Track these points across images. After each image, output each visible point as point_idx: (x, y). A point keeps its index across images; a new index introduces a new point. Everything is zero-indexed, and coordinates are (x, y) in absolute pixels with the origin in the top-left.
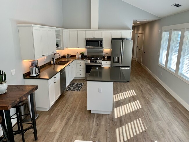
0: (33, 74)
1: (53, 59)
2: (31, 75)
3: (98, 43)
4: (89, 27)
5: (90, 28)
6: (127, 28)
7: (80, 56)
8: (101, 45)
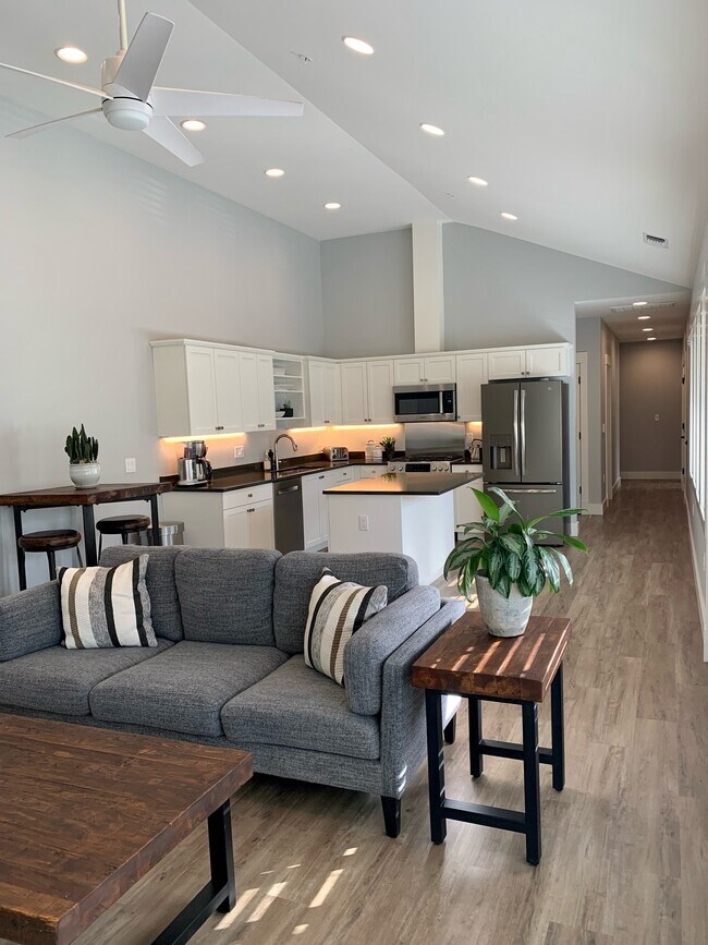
0: (185, 478)
1: (271, 454)
2: (182, 483)
3: (436, 399)
4: (407, 345)
5: (410, 349)
6: (557, 339)
7: (378, 453)
8: (449, 408)
